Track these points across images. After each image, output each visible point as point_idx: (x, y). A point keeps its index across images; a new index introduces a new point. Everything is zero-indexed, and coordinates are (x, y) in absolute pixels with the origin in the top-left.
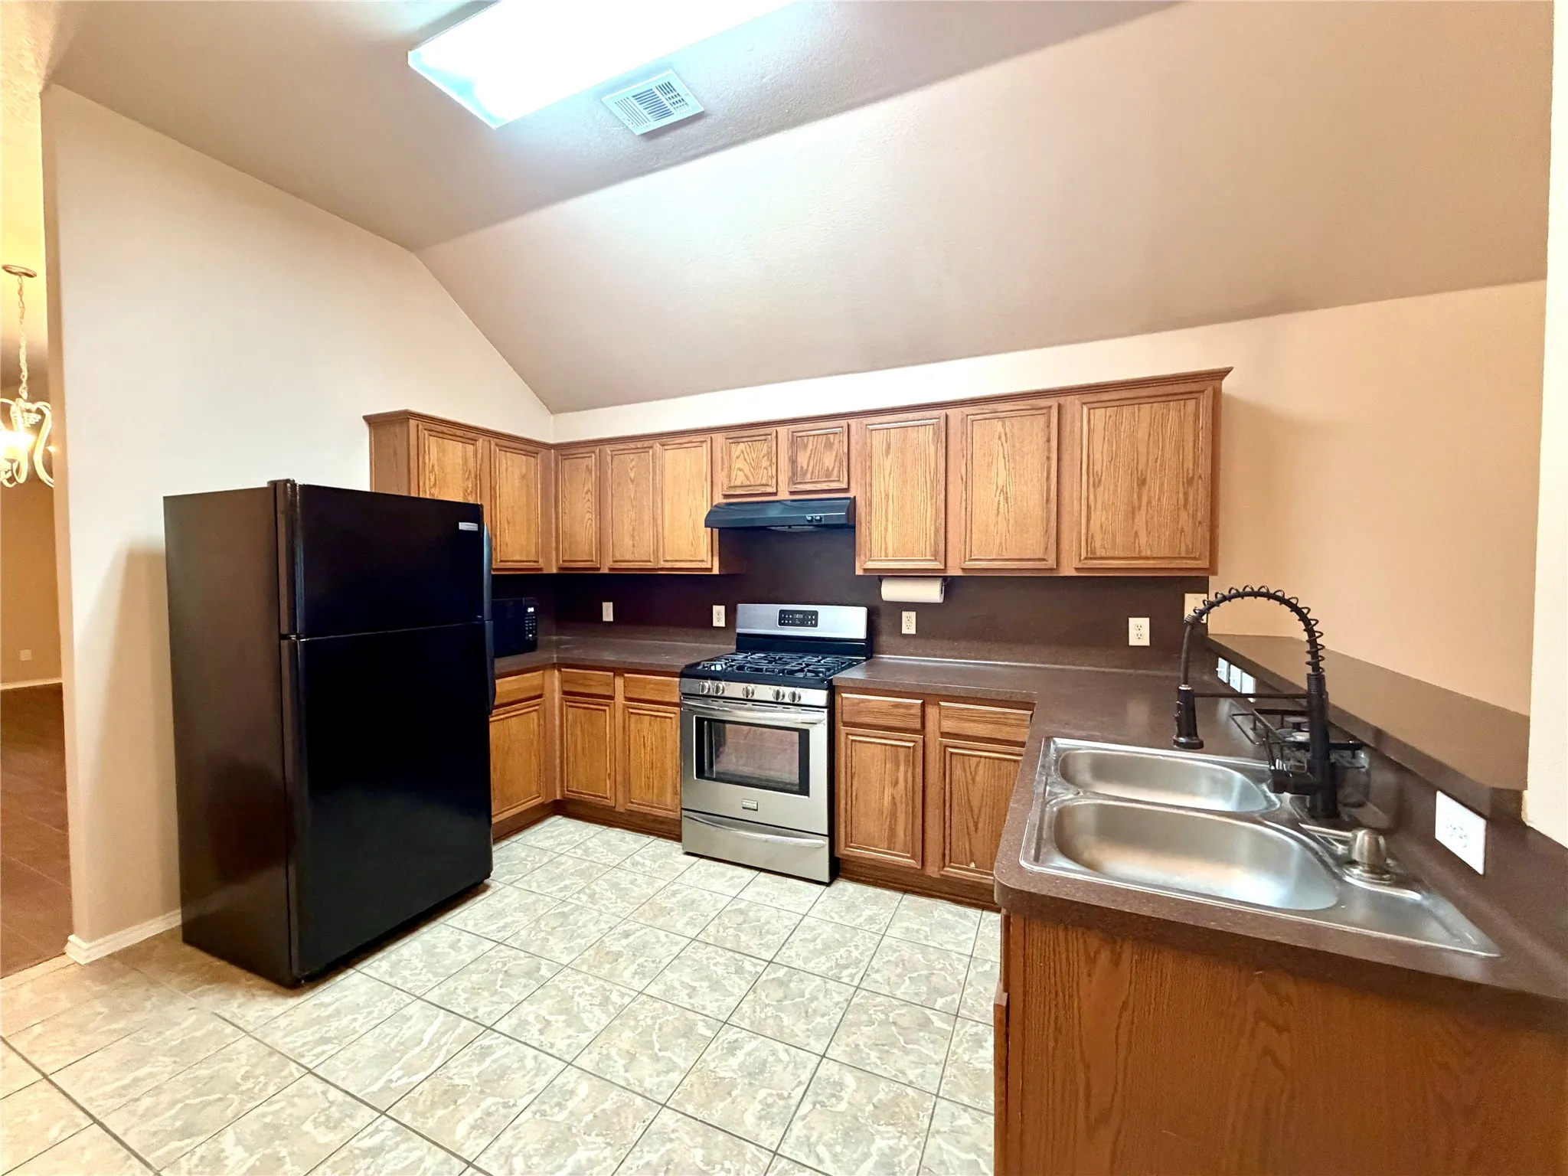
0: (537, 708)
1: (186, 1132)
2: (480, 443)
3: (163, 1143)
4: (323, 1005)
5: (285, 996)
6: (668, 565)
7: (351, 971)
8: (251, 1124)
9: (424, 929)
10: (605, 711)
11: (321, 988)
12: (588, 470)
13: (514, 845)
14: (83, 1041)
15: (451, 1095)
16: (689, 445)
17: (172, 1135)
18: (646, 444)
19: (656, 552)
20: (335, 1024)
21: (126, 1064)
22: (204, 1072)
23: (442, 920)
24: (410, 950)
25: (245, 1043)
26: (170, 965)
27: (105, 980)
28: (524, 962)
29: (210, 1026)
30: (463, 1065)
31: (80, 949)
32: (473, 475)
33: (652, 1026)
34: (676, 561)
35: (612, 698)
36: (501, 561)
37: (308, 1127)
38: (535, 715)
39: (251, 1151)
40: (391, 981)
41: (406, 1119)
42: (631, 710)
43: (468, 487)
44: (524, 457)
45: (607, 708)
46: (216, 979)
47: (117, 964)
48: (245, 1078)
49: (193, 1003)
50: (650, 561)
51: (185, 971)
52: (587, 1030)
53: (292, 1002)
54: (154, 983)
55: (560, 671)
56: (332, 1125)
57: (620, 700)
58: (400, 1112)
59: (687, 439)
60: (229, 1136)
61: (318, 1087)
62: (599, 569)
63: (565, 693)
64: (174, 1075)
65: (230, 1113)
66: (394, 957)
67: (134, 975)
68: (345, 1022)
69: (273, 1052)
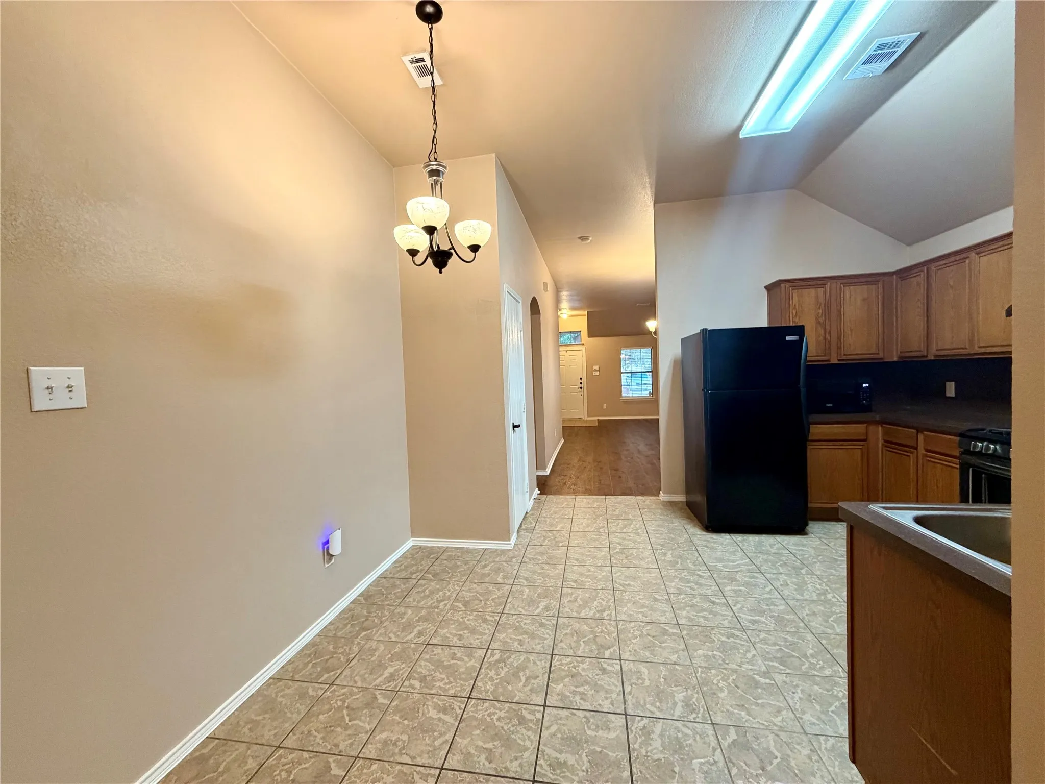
0: (861, 447)
1: (662, 545)
2: (828, 286)
3: (657, 545)
4: (712, 538)
5: (704, 531)
6: (983, 350)
7: (727, 534)
8: (676, 553)
9: (764, 535)
10: (909, 456)
11: (715, 534)
12: (918, 284)
13: (840, 526)
14: (653, 517)
15: (732, 580)
16: (1002, 248)
17: (659, 544)
18: (964, 255)
19: (971, 341)
20: (712, 544)
21: (658, 526)
22: (673, 536)
23: (774, 536)
24: (753, 540)
25: (686, 536)
26: (681, 509)
27: (663, 505)
28: (798, 563)
29: (680, 528)
30: (743, 576)
31: (663, 497)
32: (823, 305)
33: (837, 614)
34: (988, 347)
35: (916, 449)
36: (845, 355)
37: (688, 561)
38: (859, 451)
39: (673, 557)
40: (739, 543)
41: (715, 576)
42: (929, 459)
43: (819, 313)
44: (866, 287)
45: (911, 455)
46: (689, 518)
47: (668, 504)
48: (681, 543)
49: (680, 520)
50: (966, 348)
51: (683, 513)
52: (802, 595)
53: (704, 533)
54: (674, 512)
55: (882, 426)
56: (694, 564)
57: (922, 451)
58: (714, 574)
59: (1001, 244)
60: (670, 552)
61: (697, 555)
62: (927, 356)
63: (886, 441)
64: (667, 533)
65: (673, 548)
66: (745, 538)
67: (671, 508)
68: (716, 545)
69: (691, 541)
